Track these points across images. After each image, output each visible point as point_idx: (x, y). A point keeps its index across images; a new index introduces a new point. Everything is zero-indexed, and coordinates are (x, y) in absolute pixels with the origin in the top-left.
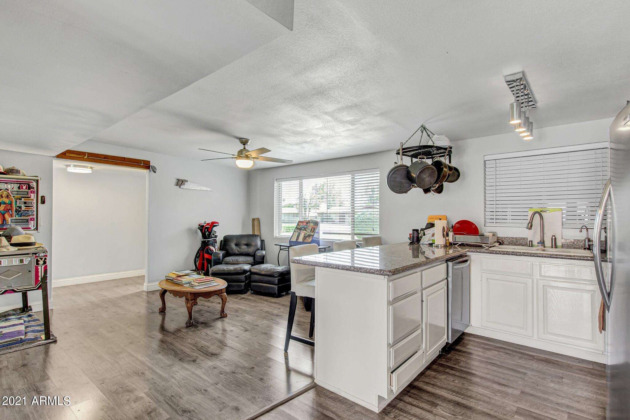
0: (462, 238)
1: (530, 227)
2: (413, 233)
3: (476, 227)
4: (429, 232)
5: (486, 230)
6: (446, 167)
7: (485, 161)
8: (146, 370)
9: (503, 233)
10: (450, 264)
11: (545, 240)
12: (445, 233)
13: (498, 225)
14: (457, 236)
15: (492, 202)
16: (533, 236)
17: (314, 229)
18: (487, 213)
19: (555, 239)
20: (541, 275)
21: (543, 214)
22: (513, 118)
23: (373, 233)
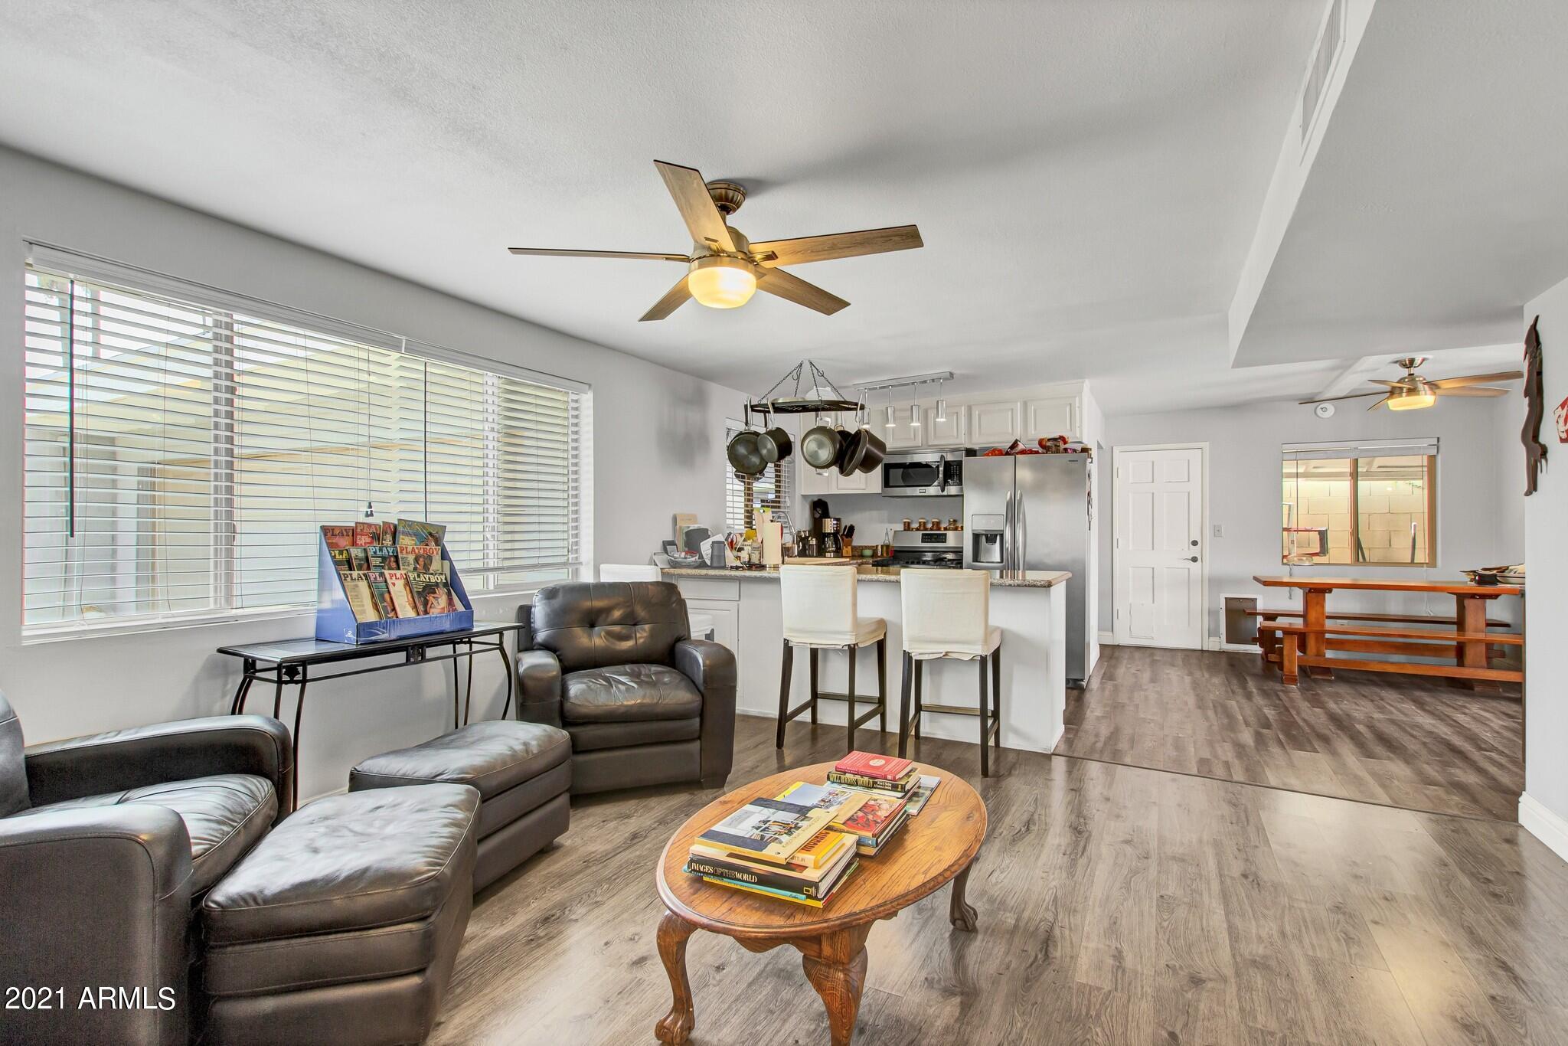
8: (1232, 878)
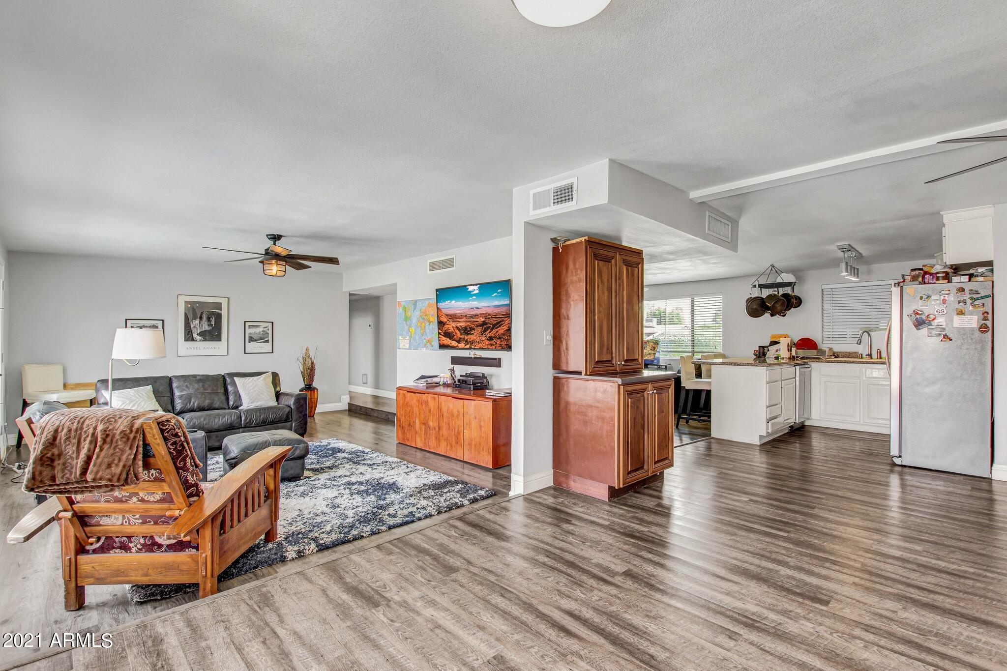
0: (801, 353)
1: (859, 342)
2: (759, 349)
3: (815, 343)
4: (773, 349)
5: (824, 346)
6: (793, 298)
7: (822, 290)
9: (837, 348)
10: (798, 368)
11: (872, 353)
12: (789, 348)
13: (834, 342)
14: (798, 350)
15: (829, 324)
16: (863, 349)
17: (654, 348)
18: (824, 333)
19: (880, 352)
20: (866, 377)
21: (870, 332)
22: (842, 272)
23: (715, 350)
